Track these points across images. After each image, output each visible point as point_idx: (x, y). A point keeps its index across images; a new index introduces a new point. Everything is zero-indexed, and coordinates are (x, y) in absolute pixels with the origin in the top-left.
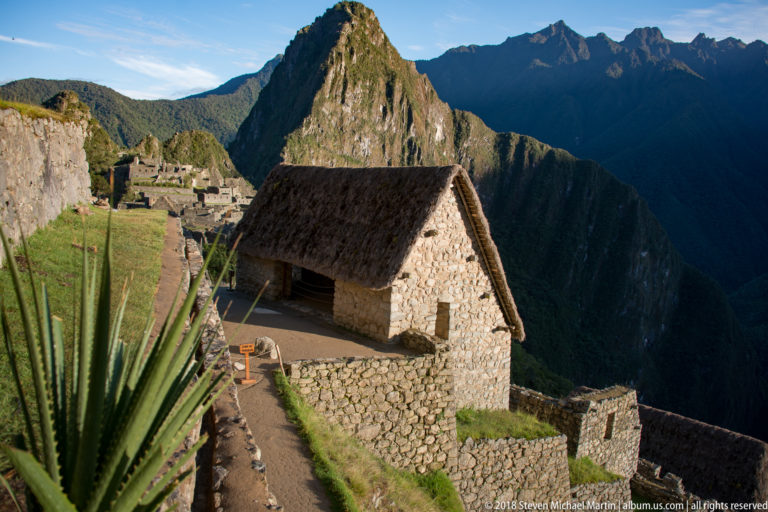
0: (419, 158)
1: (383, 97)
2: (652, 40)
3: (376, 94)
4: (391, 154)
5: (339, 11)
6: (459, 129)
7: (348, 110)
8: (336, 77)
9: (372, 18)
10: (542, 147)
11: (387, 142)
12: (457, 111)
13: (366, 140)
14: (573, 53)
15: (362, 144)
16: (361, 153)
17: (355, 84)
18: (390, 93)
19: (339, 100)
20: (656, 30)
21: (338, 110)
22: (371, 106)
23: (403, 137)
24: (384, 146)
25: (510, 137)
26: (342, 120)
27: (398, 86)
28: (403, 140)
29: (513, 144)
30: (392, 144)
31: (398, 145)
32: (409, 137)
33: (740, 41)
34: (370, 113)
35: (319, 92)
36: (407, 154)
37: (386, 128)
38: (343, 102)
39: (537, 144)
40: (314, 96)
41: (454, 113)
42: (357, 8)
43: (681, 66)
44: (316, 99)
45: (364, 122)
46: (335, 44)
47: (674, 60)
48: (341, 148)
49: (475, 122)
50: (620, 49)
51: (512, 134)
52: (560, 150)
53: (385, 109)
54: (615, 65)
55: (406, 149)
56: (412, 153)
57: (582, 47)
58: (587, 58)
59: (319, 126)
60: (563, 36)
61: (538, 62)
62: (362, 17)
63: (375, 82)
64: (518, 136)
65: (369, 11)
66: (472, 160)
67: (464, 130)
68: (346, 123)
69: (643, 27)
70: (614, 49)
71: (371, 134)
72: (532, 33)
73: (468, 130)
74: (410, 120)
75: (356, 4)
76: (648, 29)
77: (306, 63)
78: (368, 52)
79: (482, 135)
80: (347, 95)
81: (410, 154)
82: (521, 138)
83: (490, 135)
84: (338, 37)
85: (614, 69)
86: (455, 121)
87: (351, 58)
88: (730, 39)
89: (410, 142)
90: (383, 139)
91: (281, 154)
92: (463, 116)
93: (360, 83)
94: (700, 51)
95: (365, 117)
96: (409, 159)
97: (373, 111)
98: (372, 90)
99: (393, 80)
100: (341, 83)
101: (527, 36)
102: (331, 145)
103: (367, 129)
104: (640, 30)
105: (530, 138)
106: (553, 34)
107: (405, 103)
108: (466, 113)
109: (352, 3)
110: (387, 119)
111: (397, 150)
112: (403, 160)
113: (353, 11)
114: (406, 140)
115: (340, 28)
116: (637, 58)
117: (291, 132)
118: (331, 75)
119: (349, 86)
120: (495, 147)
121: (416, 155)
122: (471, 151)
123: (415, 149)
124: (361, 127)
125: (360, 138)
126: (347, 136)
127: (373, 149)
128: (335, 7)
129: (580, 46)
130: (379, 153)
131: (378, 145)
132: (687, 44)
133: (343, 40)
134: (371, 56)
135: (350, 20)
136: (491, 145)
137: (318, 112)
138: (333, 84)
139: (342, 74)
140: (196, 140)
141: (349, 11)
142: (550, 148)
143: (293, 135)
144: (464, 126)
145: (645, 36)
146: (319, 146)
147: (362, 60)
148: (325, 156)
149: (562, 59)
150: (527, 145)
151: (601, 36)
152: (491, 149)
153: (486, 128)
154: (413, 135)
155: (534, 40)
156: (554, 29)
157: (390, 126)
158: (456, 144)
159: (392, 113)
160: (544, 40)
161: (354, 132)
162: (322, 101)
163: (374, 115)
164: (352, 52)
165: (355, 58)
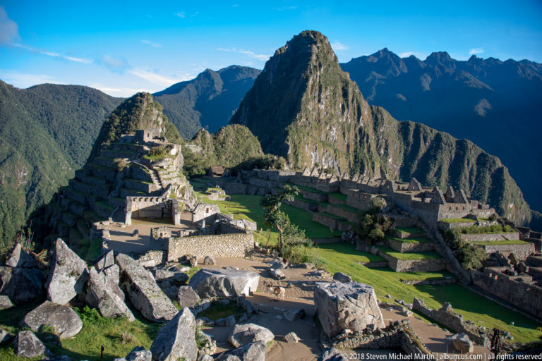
0: (367, 142)
1: (341, 97)
2: (444, 59)
3: (337, 95)
4: (348, 139)
5: (304, 37)
6: (376, 119)
7: (322, 107)
8: (314, 83)
9: (326, 42)
10: (431, 131)
11: (346, 130)
12: (373, 106)
13: (334, 129)
14: (396, 67)
15: (332, 132)
16: (331, 139)
17: (326, 88)
18: (345, 95)
19: (317, 100)
20: (445, 53)
21: (316, 107)
22: (335, 104)
23: (356, 126)
24: (344, 134)
25: (408, 124)
26: (319, 114)
27: (350, 90)
28: (355, 129)
29: (412, 128)
30: (349, 131)
31: (352, 131)
32: (359, 127)
33: (498, 60)
34: (335, 109)
35: (305, 94)
36: (358, 139)
37: (344, 120)
38: (319, 101)
39: (428, 129)
40: (302, 97)
41: (372, 108)
42: (317, 35)
43: (468, 75)
44: (303, 99)
45: (332, 116)
46: (310, 60)
47: (463, 72)
48: (320, 135)
49: (386, 114)
50: (426, 65)
51: (410, 122)
52: (444, 133)
53: (343, 106)
54: (426, 74)
55: (358, 136)
56: (362, 138)
57: (402, 65)
58: (405, 71)
59: (307, 119)
60: (389, 57)
61: (374, 73)
62: (321, 41)
63: (336, 87)
64: (414, 123)
65: (325, 38)
66: (386, 141)
67: (380, 120)
68: (322, 117)
69: (437, 52)
70: (422, 66)
71: (336, 125)
72: (367, 55)
73: (382, 120)
74: (359, 114)
75: (316, 32)
76: (440, 53)
77: (284, 73)
78: (329, 66)
79: (390, 123)
80: (322, 97)
81: (361, 139)
82: (416, 125)
83: (395, 123)
84: (310, 54)
85: (425, 77)
86: (373, 114)
87: (320, 70)
88: (491, 58)
89: (360, 130)
90: (343, 128)
91: (286, 142)
92: (378, 110)
93: (328, 87)
94: (475, 66)
95: (333, 112)
96: (360, 142)
97: (336, 107)
98: (334, 93)
99: (347, 85)
100: (317, 87)
101: (364, 57)
102: (315, 133)
103: (334, 121)
104: (436, 53)
105: (422, 125)
106: (381, 56)
107: (355, 102)
108: (380, 108)
109: (312, 32)
110: (345, 113)
111: (352, 137)
112: (356, 143)
113: (315, 37)
114: (357, 129)
115: (310, 48)
116: (439, 70)
117: (290, 124)
118: (311, 82)
119: (323, 90)
120: (399, 131)
121: (365, 139)
122: (385, 135)
123: (364, 135)
124: (331, 119)
125: (331, 128)
126: (323, 126)
127: (338, 135)
128: (301, 34)
129: (400, 63)
130: (342, 138)
131: (340, 133)
132: (465, 62)
133: (314, 57)
134: (331, 68)
135: (315, 43)
136: (396, 130)
137: (306, 109)
138: (312, 88)
139: (318, 81)
140: (237, 132)
141: (312, 36)
142: (437, 132)
143: (292, 126)
144: (379, 117)
145: (439, 57)
146: (308, 134)
147: (326, 70)
148: (312, 142)
149: (390, 71)
150: (421, 129)
151: (412, 58)
152: (396, 132)
153: (392, 118)
154: (362, 125)
155: (369, 60)
156: (381, 53)
157: (347, 118)
158: (375, 130)
159: (348, 109)
160: (376, 60)
161: (327, 123)
162: (308, 101)
163: (337, 111)
164: (320, 66)
165: (322, 69)
